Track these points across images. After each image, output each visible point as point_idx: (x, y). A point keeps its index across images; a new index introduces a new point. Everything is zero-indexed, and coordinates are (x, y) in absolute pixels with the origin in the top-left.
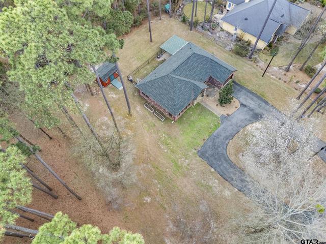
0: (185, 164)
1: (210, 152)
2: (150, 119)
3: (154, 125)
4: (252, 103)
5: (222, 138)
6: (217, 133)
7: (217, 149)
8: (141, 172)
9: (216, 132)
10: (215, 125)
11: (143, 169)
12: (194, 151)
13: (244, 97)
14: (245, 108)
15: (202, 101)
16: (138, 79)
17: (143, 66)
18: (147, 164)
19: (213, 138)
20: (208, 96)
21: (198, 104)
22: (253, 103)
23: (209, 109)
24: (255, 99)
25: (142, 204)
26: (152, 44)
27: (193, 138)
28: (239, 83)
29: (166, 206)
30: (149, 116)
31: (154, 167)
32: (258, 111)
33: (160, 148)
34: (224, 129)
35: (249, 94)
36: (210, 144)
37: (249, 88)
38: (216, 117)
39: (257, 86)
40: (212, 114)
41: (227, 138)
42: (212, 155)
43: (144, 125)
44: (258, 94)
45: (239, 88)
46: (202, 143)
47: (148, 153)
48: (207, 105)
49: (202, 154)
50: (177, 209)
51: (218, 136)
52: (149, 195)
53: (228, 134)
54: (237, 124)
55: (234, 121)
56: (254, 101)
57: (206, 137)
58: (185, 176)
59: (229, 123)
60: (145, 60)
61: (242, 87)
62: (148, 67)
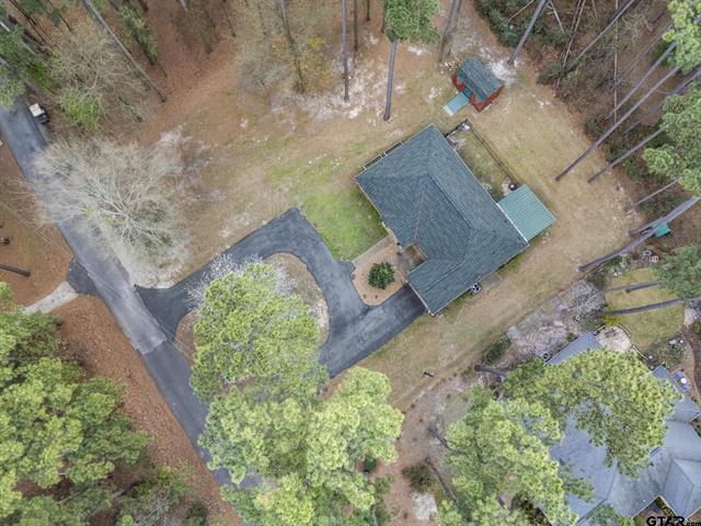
0: (282, 186)
1: (292, 227)
2: (373, 149)
3: (359, 153)
4: (367, 326)
5: (313, 253)
6: (323, 249)
7: (295, 239)
8: (285, 121)
9: (324, 246)
10: (337, 250)
11: (288, 124)
12: (301, 203)
13: (385, 318)
14: (359, 312)
15: (390, 242)
16: (463, 140)
17: (492, 154)
18: (295, 131)
19: (316, 240)
20: (399, 254)
21: (384, 233)
22: (367, 329)
23: (371, 249)
24: (376, 337)
25: (239, 116)
26: (551, 181)
27: (323, 208)
28: (416, 321)
29: (230, 146)
30: (379, 147)
31: (288, 140)
32: (350, 333)
33: (317, 155)
34: (327, 262)
35: (389, 330)
36: (306, 231)
37: (401, 336)
38: (353, 256)
39: (404, 353)
40: (360, 251)
41: (311, 261)
42: (286, 229)
43: (363, 138)
44: (385, 347)
45: (406, 317)
46: (312, 219)
47: (312, 136)
48: (380, 247)
49: (292, 214)
50: (222, 159)
51: (316, 246)
52: (250, 126)
53: (318, 265)
54: (333, 287)
55: (339, 283)
56: (370, 333)
57: (320, 230)
58: (265, 181)
59: (337, 275)
60: (510, 161)
61: (407, 322)
62: (491, 163)
